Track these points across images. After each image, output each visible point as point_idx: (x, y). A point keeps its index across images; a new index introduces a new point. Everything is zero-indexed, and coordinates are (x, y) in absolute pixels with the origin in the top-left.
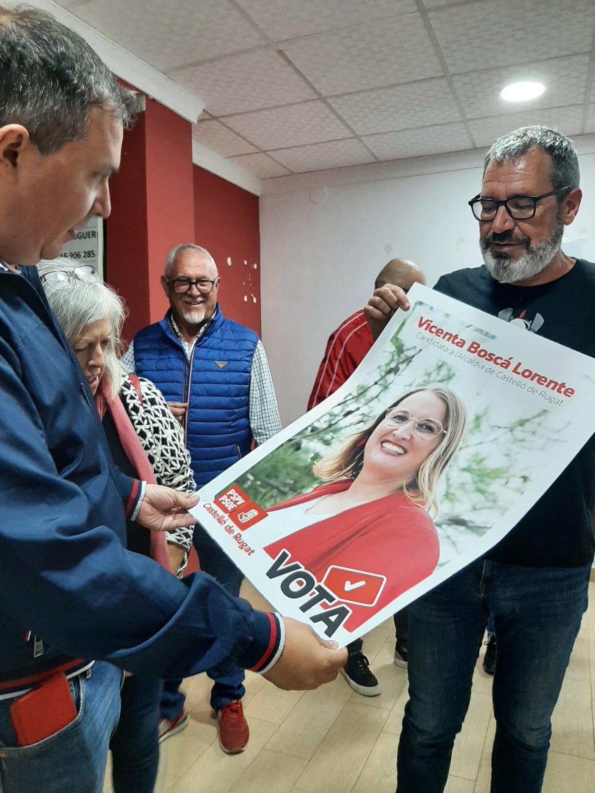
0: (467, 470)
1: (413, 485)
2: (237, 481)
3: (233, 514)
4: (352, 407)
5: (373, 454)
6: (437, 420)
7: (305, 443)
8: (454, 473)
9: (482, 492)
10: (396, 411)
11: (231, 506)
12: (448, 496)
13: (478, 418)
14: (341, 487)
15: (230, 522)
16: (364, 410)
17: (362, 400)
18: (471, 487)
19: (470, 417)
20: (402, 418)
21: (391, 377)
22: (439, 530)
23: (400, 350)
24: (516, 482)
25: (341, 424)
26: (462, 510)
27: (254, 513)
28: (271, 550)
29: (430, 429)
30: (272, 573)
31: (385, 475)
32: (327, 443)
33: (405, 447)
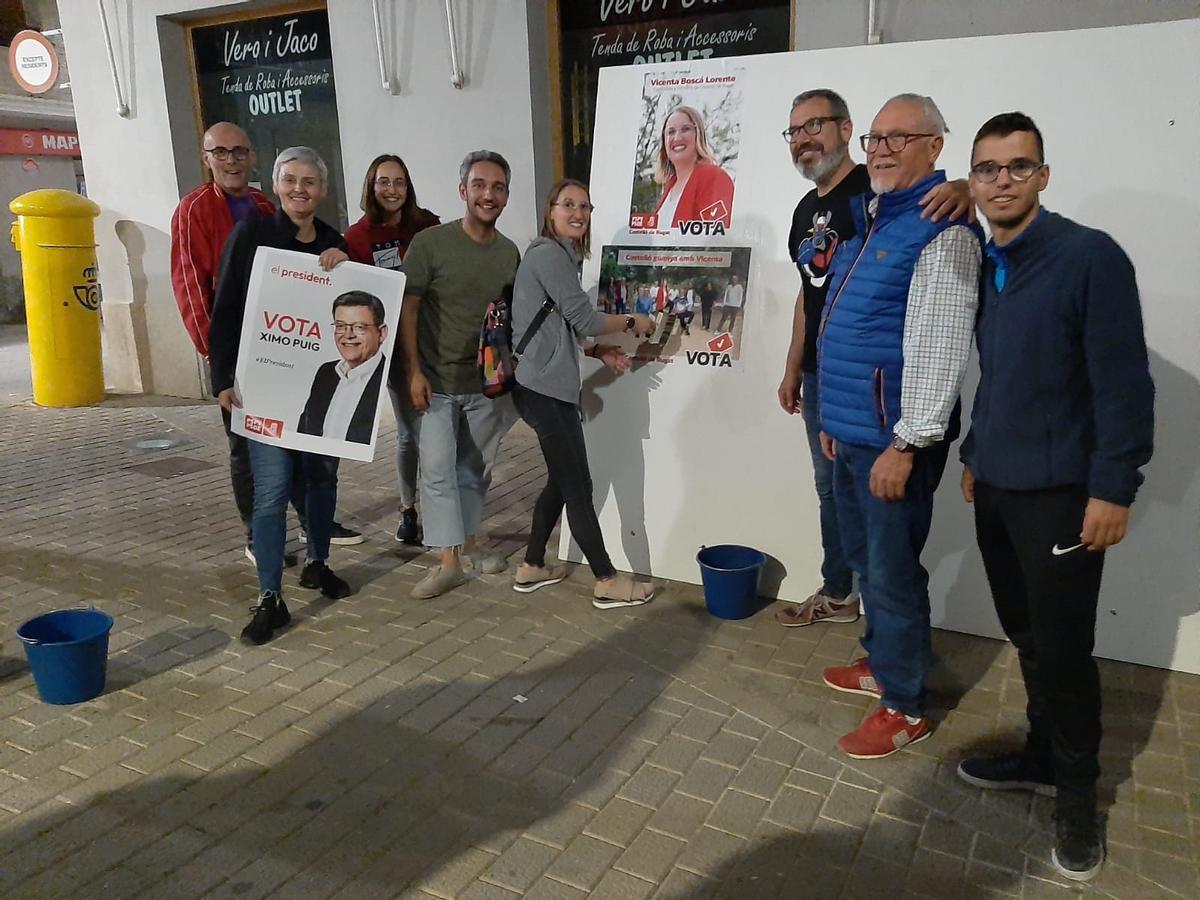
0: (714, 136)
1: (700, 157)
2: (631, 213)
3: (645, 225)
4: (646, 141)
5: (673, 156)
6: (687, 123)
7: (641, 174)
8: (711, 141)
9: (725, 141)
10: (667, 129)
11: (640, 224)
12: (716, 152)
13: (704, 112)
14: (674, 180)
15: (649, 230)
16: (652, 139)
17: (648, 135)
18: (720, 141)
19: (701, 113)
20: (672, 132)
21: (653, 116)
22: (722, 168)
23: (649, 101)
24: (735, 129)
25: (648, 153)
26: (724, 153)
27: (652, 219)
28: (674, 225)
29: (688, 129)
30: (684, 232)
31: (685, 162)
32: (650, 166)
33: (684, 144)
